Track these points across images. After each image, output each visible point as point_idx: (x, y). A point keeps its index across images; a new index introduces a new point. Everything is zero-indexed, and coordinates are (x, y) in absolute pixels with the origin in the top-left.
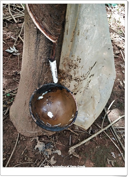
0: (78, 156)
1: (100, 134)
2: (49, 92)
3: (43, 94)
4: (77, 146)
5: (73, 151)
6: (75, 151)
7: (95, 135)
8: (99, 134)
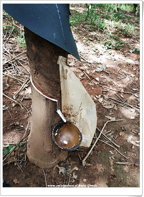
0: (89, 165)
2: (59, 129)
3: (57, 131)
4: (86, 157)
5: (85, 163)
6: (86, 162)
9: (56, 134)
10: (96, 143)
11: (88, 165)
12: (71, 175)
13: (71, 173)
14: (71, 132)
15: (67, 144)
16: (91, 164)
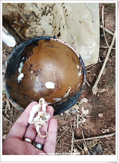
0: (104, 90)
1: (111, 53)
2: (24, 61)
3: (20, 70)
4: (97, 82)
5: (97, 90)
6: (99, 88)
7: (107, 58)
8: (110, 55)
9: (21, 76)
10: (108, 55)
11: (101, 91)
12: (78, 111)
13: (78, 110)
14: (58, 60)
15: (53, 87)
16: (105, 88)
